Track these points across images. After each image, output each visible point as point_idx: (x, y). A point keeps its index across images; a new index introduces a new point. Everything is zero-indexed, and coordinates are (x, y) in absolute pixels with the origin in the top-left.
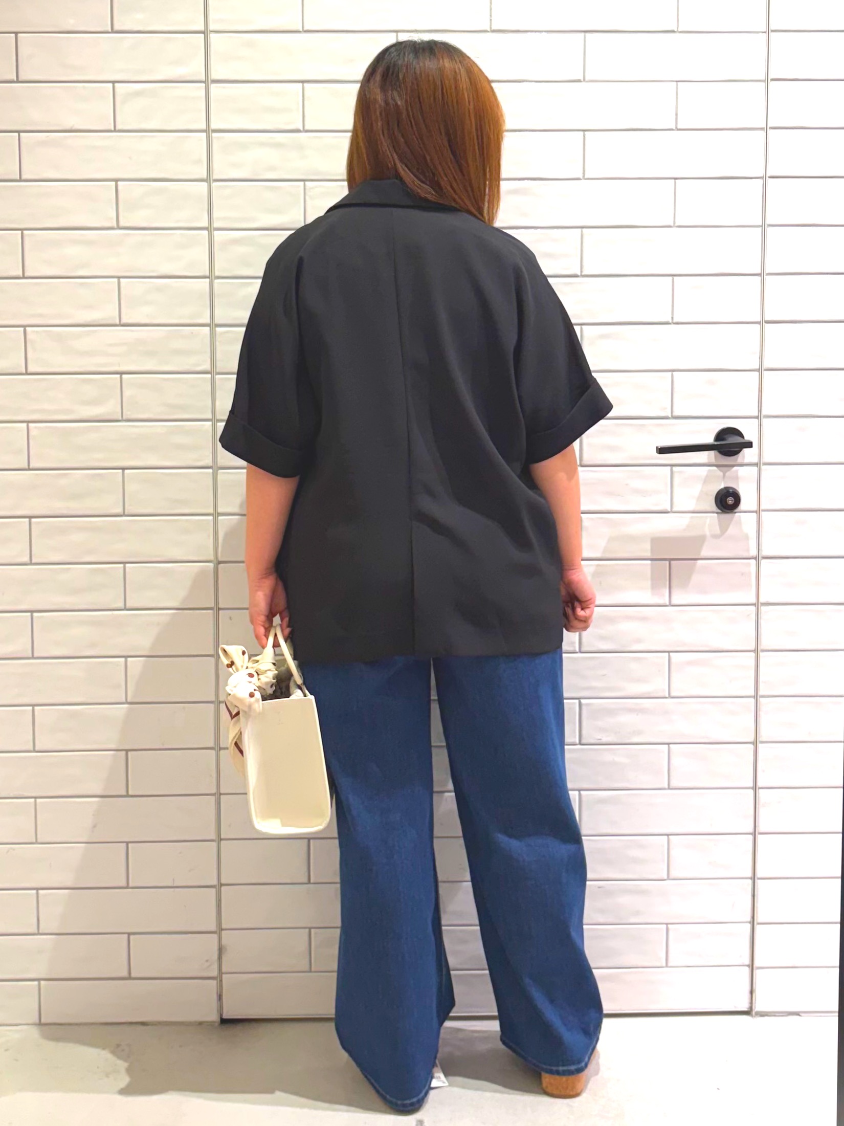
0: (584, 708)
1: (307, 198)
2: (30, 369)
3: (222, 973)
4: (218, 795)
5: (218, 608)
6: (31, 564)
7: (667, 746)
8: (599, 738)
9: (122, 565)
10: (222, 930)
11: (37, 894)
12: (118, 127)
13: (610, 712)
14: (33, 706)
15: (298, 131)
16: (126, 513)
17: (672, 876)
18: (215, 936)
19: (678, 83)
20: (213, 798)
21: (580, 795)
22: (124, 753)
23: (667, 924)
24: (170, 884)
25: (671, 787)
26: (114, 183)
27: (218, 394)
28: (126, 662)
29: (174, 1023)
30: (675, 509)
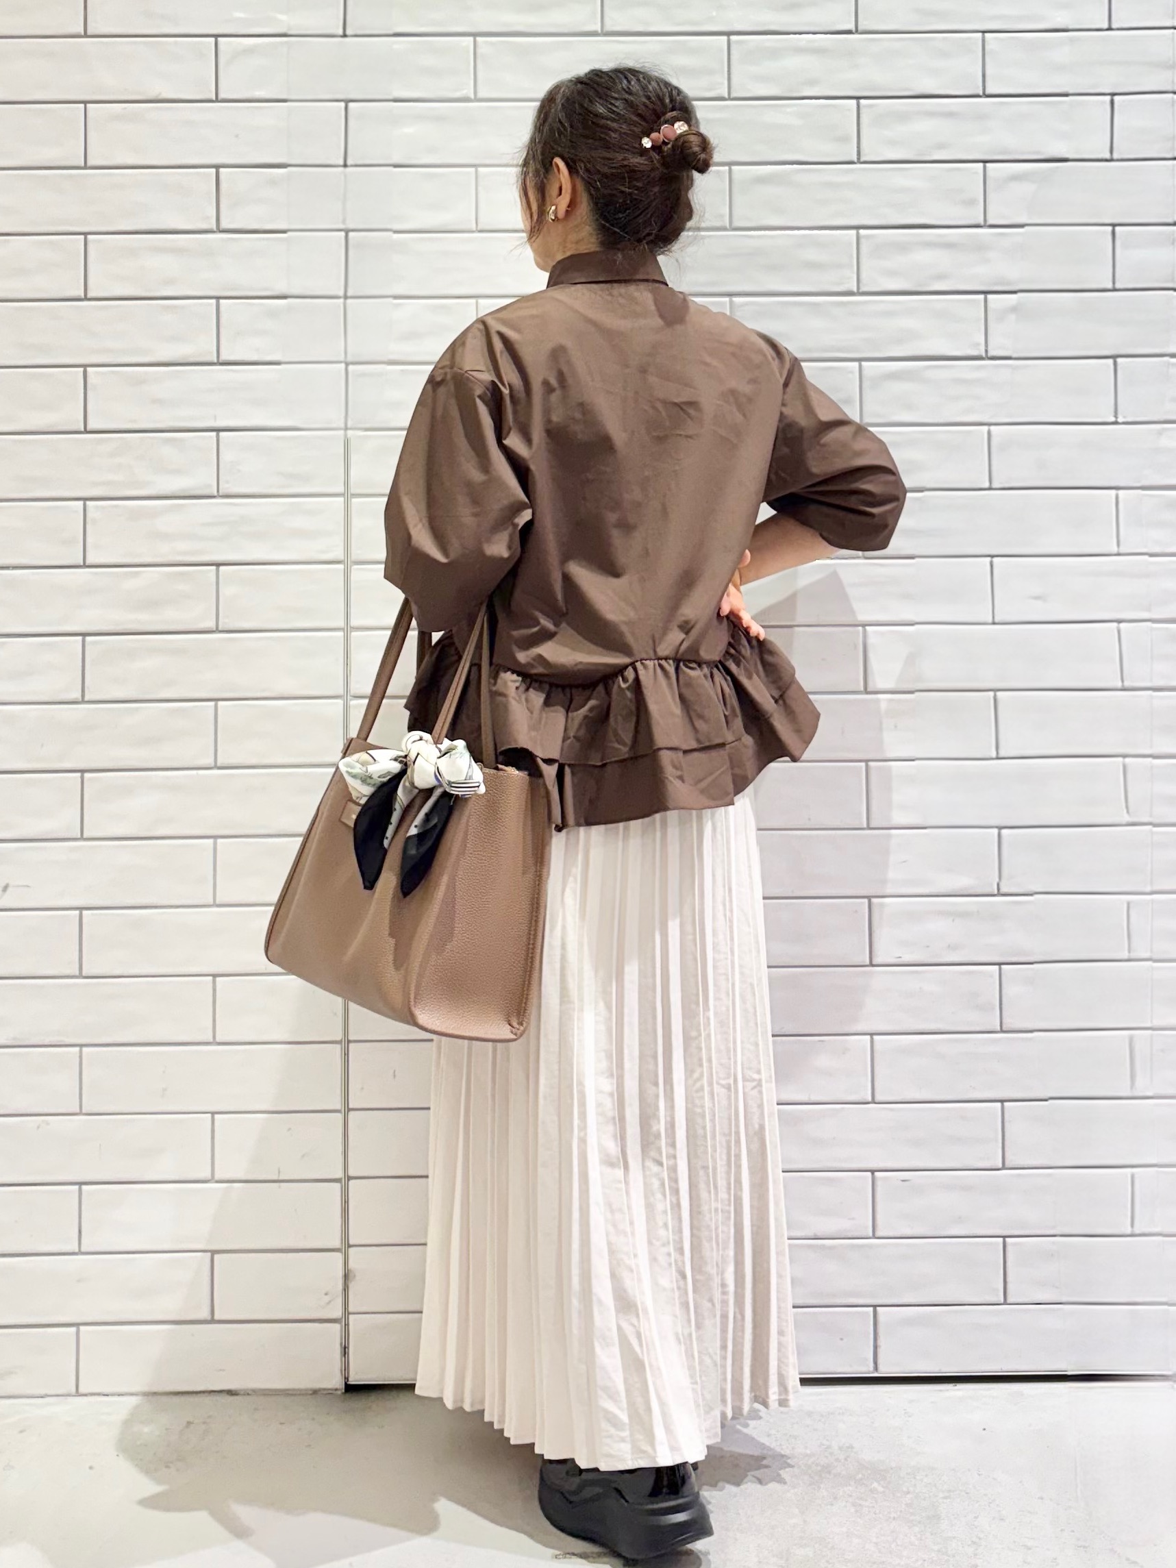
0: (875, 911)
1: (480, 188)
2: (89, 427)
3: (349, 1314)
4: (346, 1042)
6: (83, 701)
7: (996, 967)
8: (898, 956)
9: (212, 703)
10: (350, 1246)
11: (80, 1190)
12: (222, 96)
13: (917, 917)
14: (81, 909)
15: (466, 100)
16: (220, 628)
17: (1007, 1166)
18: (339, 1257)
19: (986, 35)
20: (338, 1046)
21: (872, 1041)
23: (1004, 1237)
24: (275, 1178)
26: (214, 170)
27: (354, 458)
28: (215, 844)
29: (276, 1390)
30: (998, 620)
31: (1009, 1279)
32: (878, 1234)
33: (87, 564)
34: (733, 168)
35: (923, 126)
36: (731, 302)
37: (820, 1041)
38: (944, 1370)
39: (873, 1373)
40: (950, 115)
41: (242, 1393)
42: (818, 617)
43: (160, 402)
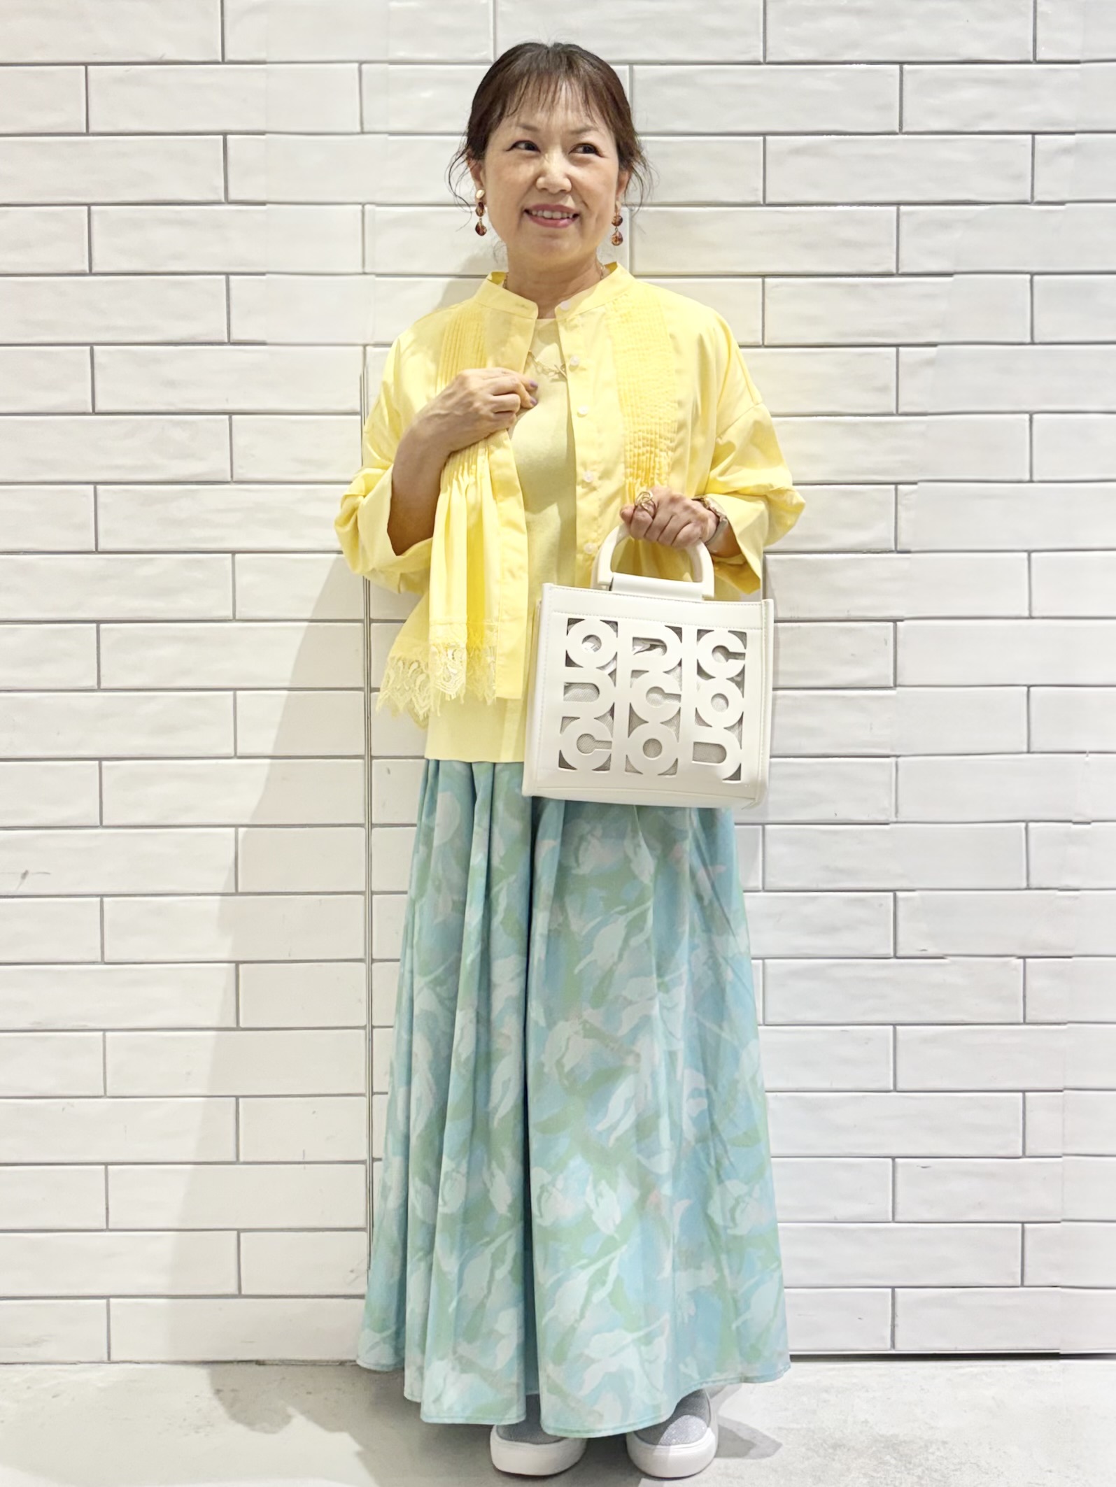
0: (900, 904)
2: (99, 408)
4: (370, 1028)
5: (371, 756)
6: (99, 689)
7: (1021, 960)
8: (923, 948)
9: (231, 693)
11: (106, 1170)
12: (229, 57)
14: (102, 896)
16: (237, 618)
17: (1028, 1153)
18: (363, 1236)
20: (362, 1032)
21: (895, 1032)
22: (233, 965)
23: (1023, 1223)
24: (301, 1159)
25: (1027, 1021)
26: (221, 137)
28: (237, 834)
29: (303, 1361)
30: (1035, 614)
31: (1027, 1262)
32: (898, 1218)
33: (99, 550)
34: (769, 138)
35: (969, 94)
36: (763, 283)
37: (843, 1031)
38: (960, 1347)
39: (890, 1350)
40: (998, 82)
41: (270, 1363)
42: (848, 611)
43: (171, 384)
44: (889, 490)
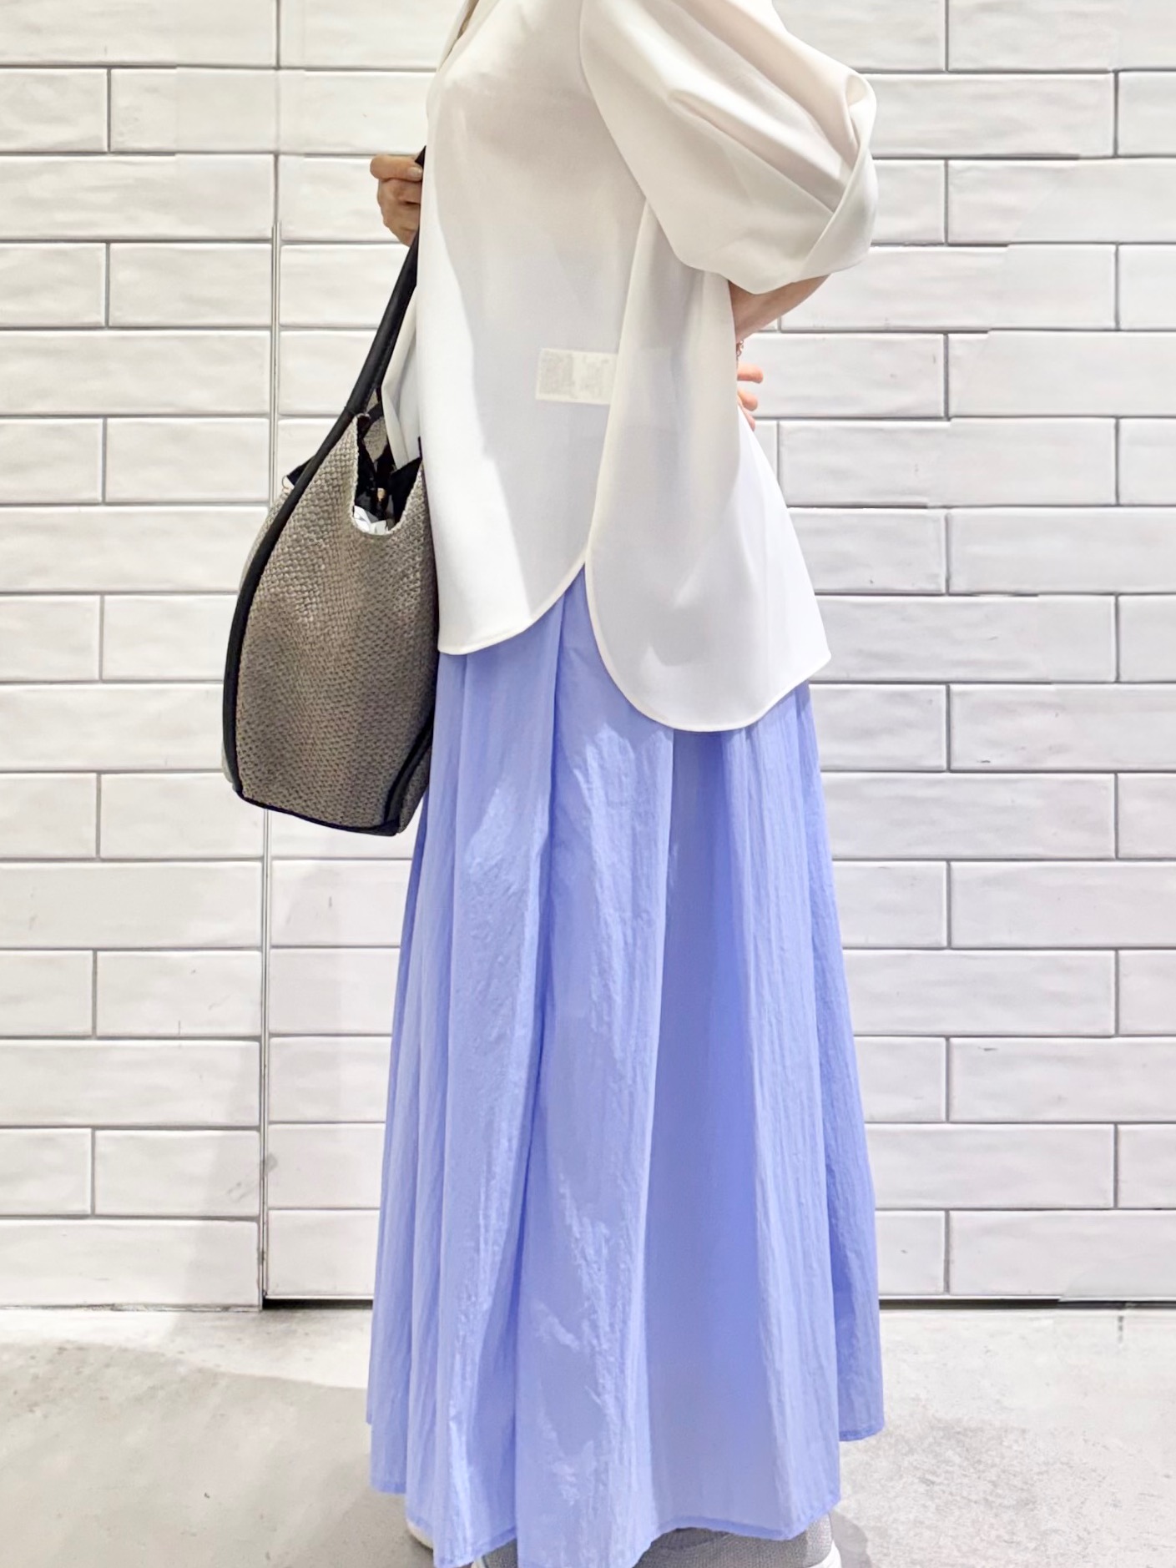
0: (956, 701)
3: (268, 1209)
4: (268, 860)
7: (1112, 776)
8: (985, 759)
9: (100, 421)
10: (269, 1123)
13: (1004, 709)
16: (111, 324)
17: (1122, 1030)
18: (255, 1136)
20: (258, 865)
21: (949, 869)
23: (1116, 1123)
24: (174, 1031)
25: (1120, 856)
28: (102, 602)
30: (1123, 326)
31: (1121, 1177)
32: (954, 1117)
38: (1034, 1292)
39: (943, 1294)
41: (131, 1307)
42: (886, 320)
43: (35, 29)
44: (938, 167)
